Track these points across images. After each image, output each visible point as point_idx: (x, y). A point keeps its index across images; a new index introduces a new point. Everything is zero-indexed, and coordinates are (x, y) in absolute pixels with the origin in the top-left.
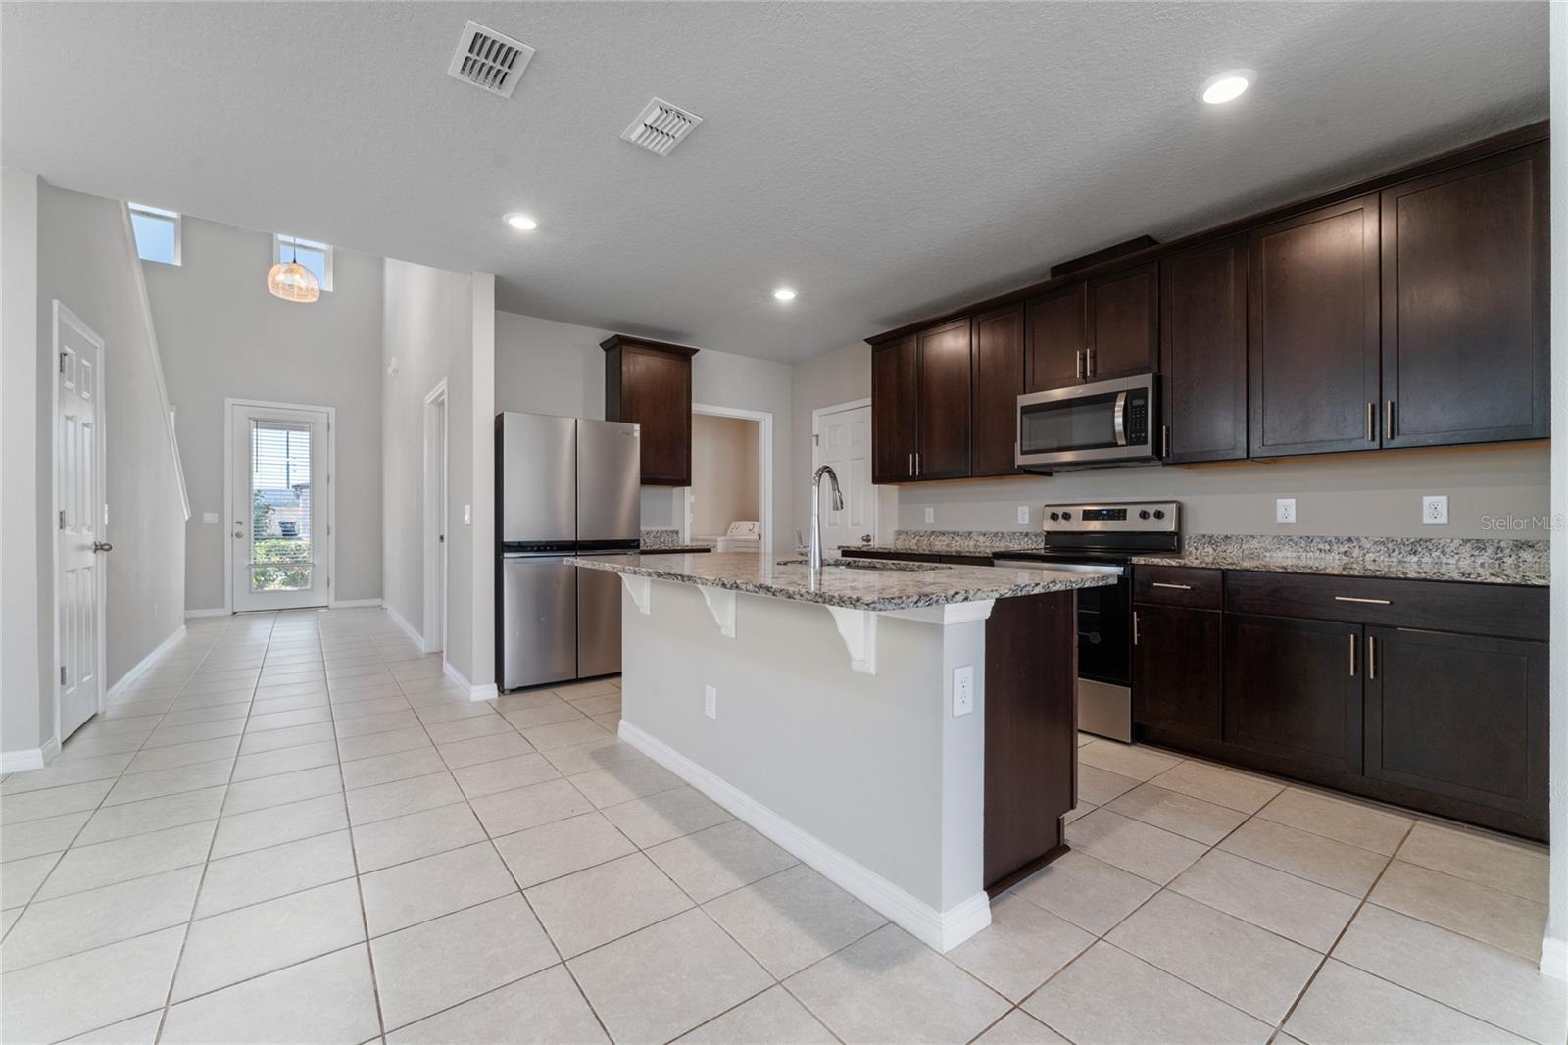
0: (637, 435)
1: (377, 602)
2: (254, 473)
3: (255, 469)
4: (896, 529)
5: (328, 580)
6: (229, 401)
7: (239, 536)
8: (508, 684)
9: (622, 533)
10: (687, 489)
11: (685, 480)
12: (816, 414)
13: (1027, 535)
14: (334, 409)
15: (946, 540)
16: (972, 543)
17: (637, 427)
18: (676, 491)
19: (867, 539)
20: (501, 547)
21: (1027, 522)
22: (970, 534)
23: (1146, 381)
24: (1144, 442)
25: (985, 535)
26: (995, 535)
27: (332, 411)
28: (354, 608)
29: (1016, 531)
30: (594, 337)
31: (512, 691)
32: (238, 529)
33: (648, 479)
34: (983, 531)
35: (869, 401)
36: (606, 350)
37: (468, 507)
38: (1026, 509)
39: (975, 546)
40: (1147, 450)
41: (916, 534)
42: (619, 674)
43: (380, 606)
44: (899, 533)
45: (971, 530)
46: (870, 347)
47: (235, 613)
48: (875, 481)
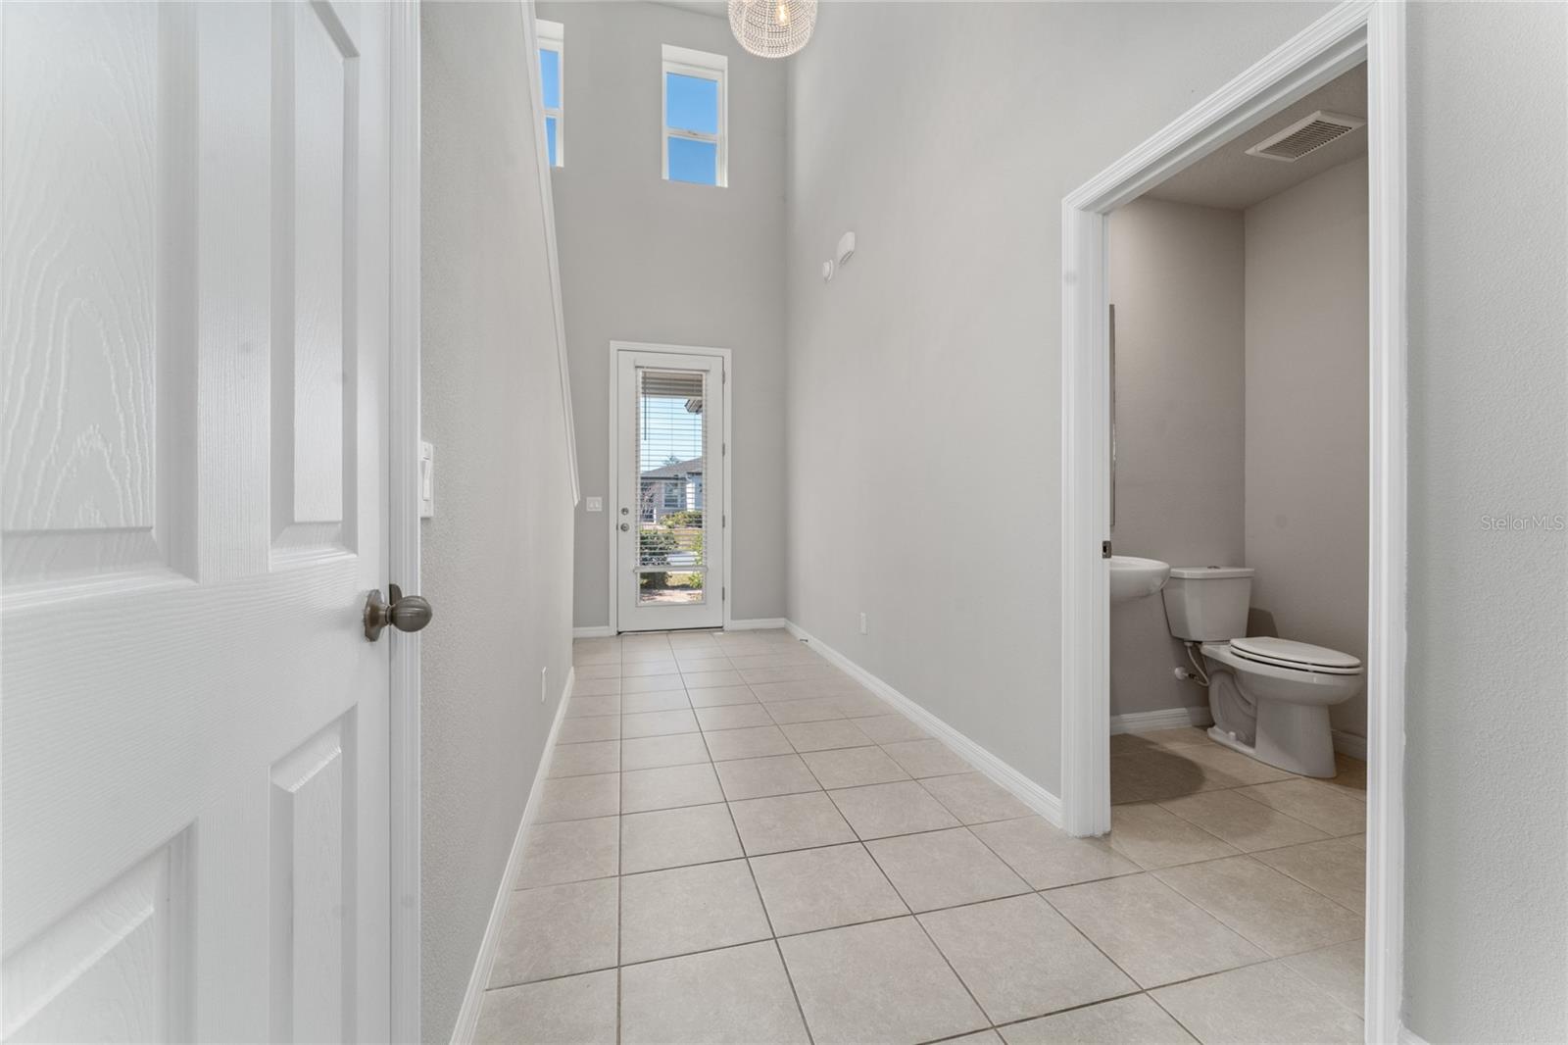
1: (780, 622)
2: (642, 441)
3: (642, 436)
5: (723, 589)
6: (614, 345)
7: (624, 528)
14: (730, 351)
27: (727, 353)
28: (754, 631)
32: (623, 519)
47: (620, 633)
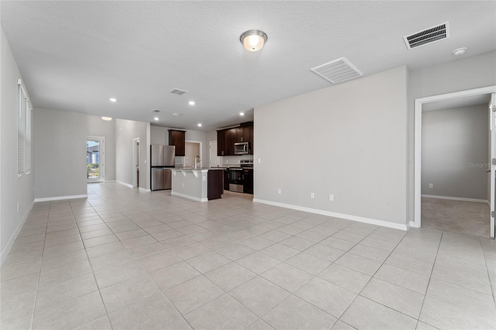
0: (174, 148)
1: (114, 181)
4: (222, 164)
5: (103, 176)
8: (152, 189)
9: (172, 165)
10: (184, 157)
11: (184, 155)
12: (210, 142)
13: (239, 165)
15: (229, 166)
17: (174, 146)
18: (182, 157)
19: (218, 166)
20: (151, 167)
23: (247, 143)
24: (247, 152)
25: (234, 165)
27: (104, 138)
28: (109, 182)
30: (166, 129)
31: (153, 191)
33: (176, 155)
35: (217, 141)
36: (169, 132)
37: (146, 160)
40: (247, 153)
41: (225, 165)
42: (171, 189)
43: (115, 182)
44: (223, 165)
46: (217, 132)
48: (218, 155)
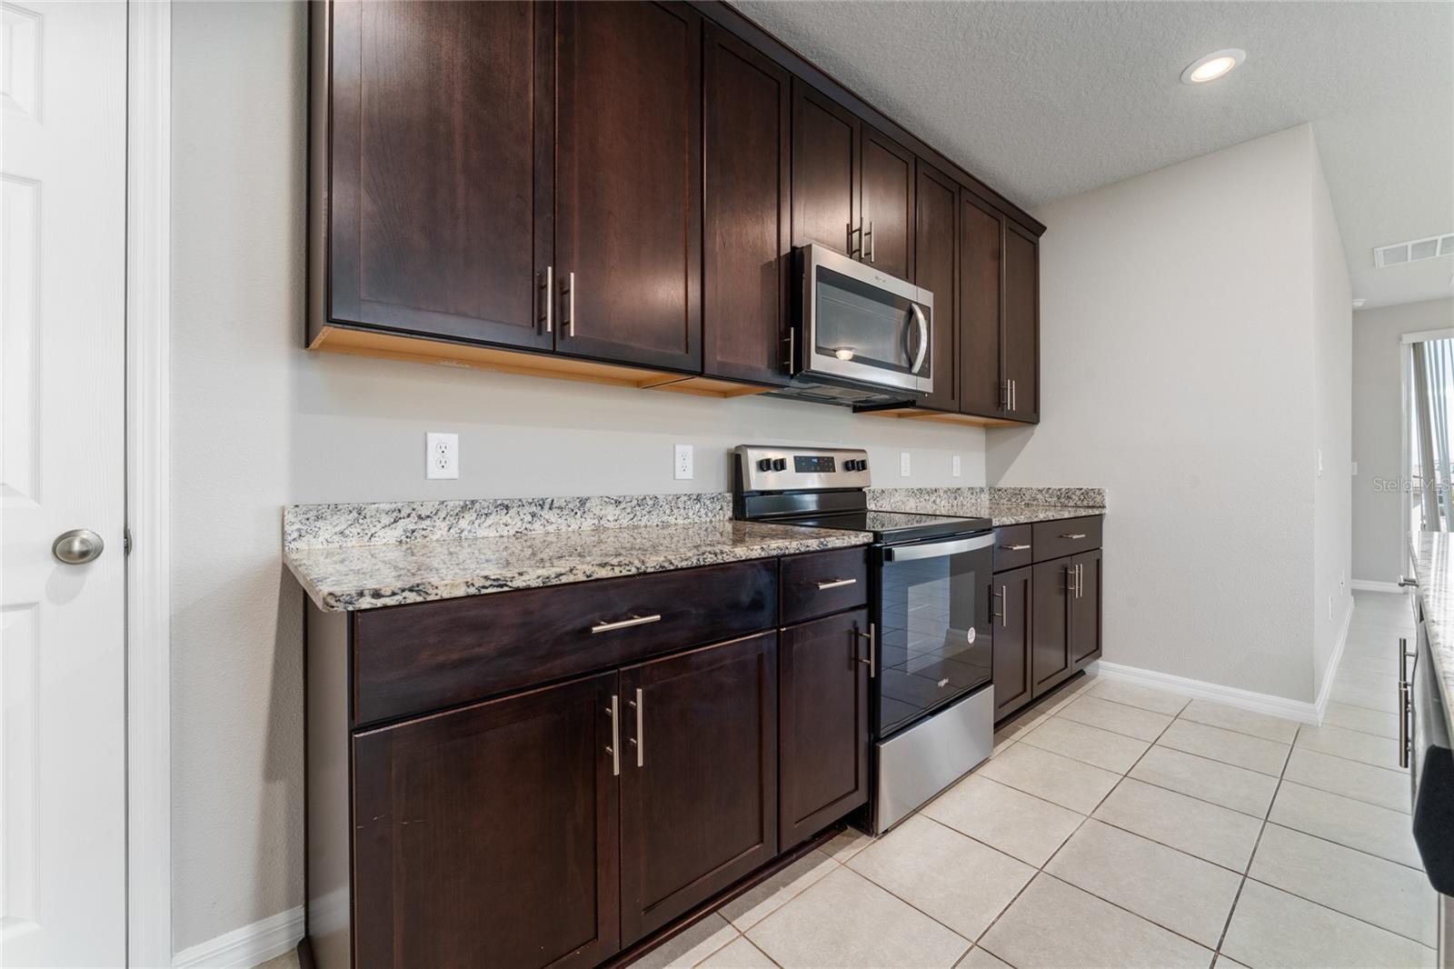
13: (698, 499)
16: (588, 524)
21: (689, 475)
22: (583, 502)
25: (618, 503)
26: (641, 502)
29: (679, 493)
34: (614, 495)
38: (689, 450)
39: (596, 530)
45: (584, 495)
